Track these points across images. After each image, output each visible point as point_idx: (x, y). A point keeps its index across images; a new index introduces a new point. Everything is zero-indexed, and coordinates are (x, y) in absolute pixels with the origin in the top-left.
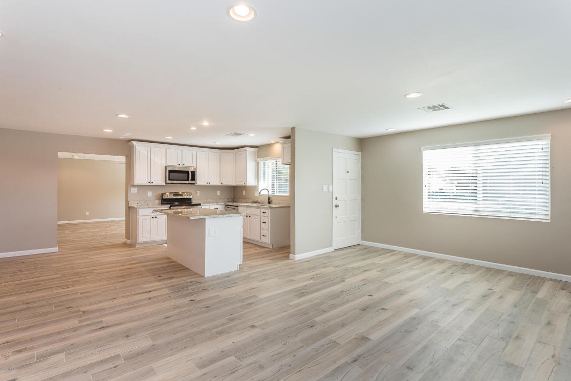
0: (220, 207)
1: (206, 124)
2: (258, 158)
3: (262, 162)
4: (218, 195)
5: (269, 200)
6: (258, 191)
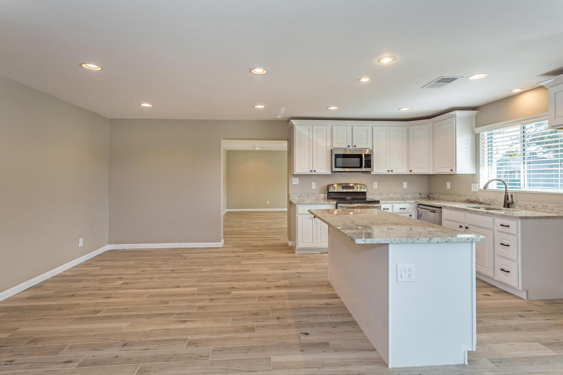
0: (409, 207)
1: (386, 60)
2: (476, 127)
3: (486, 133)
4: (404, 187)
5: (508, 200)
6: (478, 182)
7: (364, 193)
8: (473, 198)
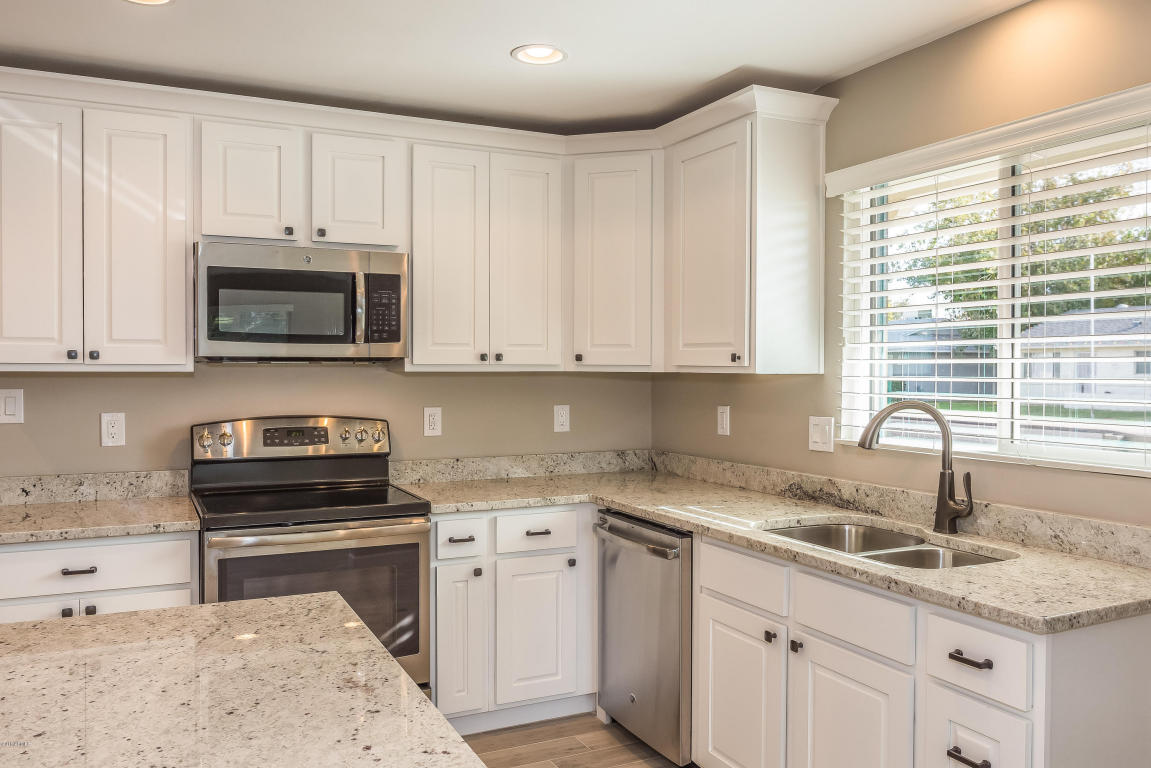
3: (864, 198)
4: (557, 429)
5: (952, 496)
6: (836, 412)
7: (380, 461)
8: (815, 479)
